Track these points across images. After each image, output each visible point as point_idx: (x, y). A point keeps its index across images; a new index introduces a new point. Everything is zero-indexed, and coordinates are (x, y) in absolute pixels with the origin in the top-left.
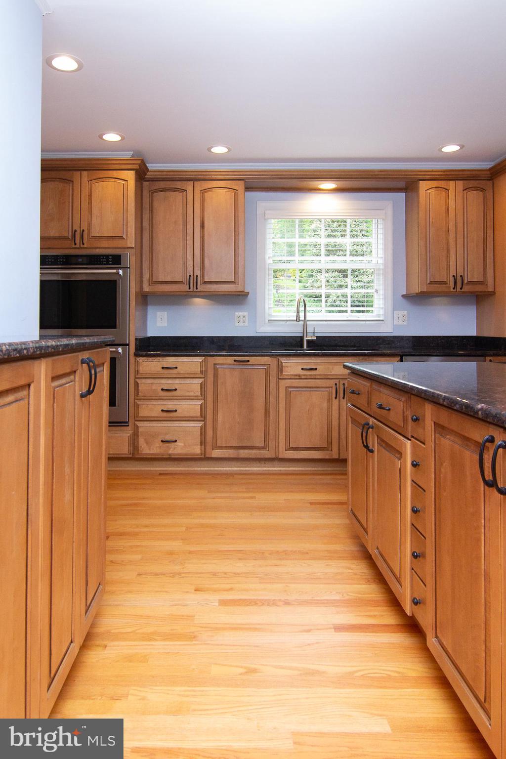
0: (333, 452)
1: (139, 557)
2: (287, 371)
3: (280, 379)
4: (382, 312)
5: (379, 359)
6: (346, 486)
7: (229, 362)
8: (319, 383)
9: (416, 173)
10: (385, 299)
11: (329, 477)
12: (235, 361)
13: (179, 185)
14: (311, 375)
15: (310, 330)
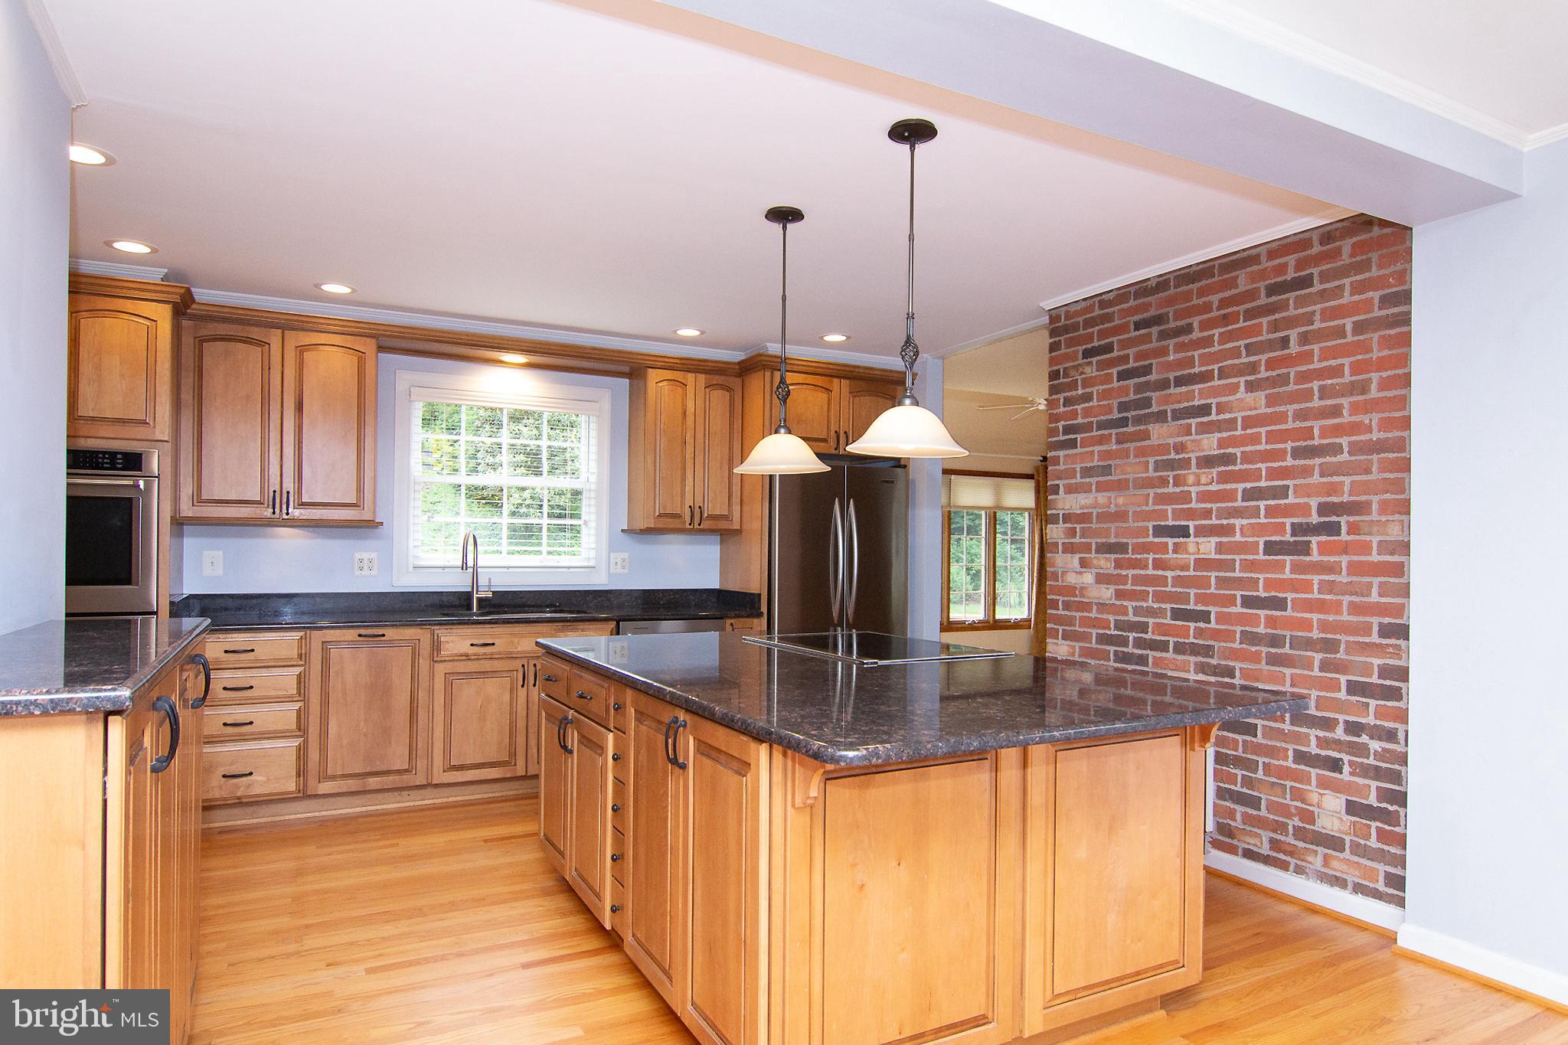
0: (518, 767)
1: (224, 945)
2: (447, 650)
3: (436, 661)
4: (592, 554)
5: (587, 625)
6: (538, 813)
7: (350, 638)
8: (498, 665)
9: (643, 357)
10: (598, 535)
11: (511, 803)
12: (360, 635)
13: (255, 333)
14: (485, 654)
15: (483, 581)
